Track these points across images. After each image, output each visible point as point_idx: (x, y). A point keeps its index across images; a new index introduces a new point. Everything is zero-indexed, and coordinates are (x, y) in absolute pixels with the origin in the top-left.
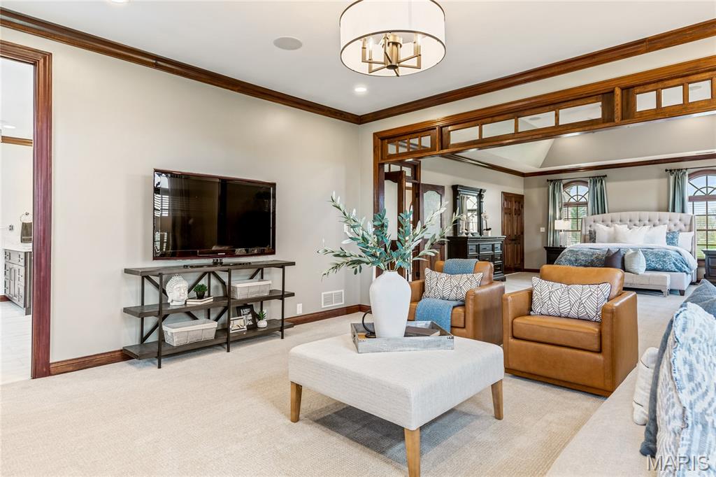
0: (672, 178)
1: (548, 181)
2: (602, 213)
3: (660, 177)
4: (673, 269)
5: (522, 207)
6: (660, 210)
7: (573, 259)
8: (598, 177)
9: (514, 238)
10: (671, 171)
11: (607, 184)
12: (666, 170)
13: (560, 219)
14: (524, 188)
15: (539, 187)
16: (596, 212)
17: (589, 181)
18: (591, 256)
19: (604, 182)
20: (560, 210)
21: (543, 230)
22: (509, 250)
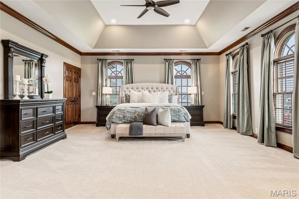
0: (167, 64)
1: (98, 59)
2: (131, 83)
3: (161, 63)
4: (184, 121)
5: (80, 77)
6: (161, 82)
7: (122, 116)
8: (129, 60)
9: (73, 100)
10: (166, 60)
11: (134, 65)
12: (165, 59)
13: (106, 86)
14: (81, 63)
15: (92, 63)
16: (128, 83)
17: (124, 62)
18: (135, 113)
19: (132, 63)
20: (106, 80)
21: (94, 94)
22: (70, 109)
